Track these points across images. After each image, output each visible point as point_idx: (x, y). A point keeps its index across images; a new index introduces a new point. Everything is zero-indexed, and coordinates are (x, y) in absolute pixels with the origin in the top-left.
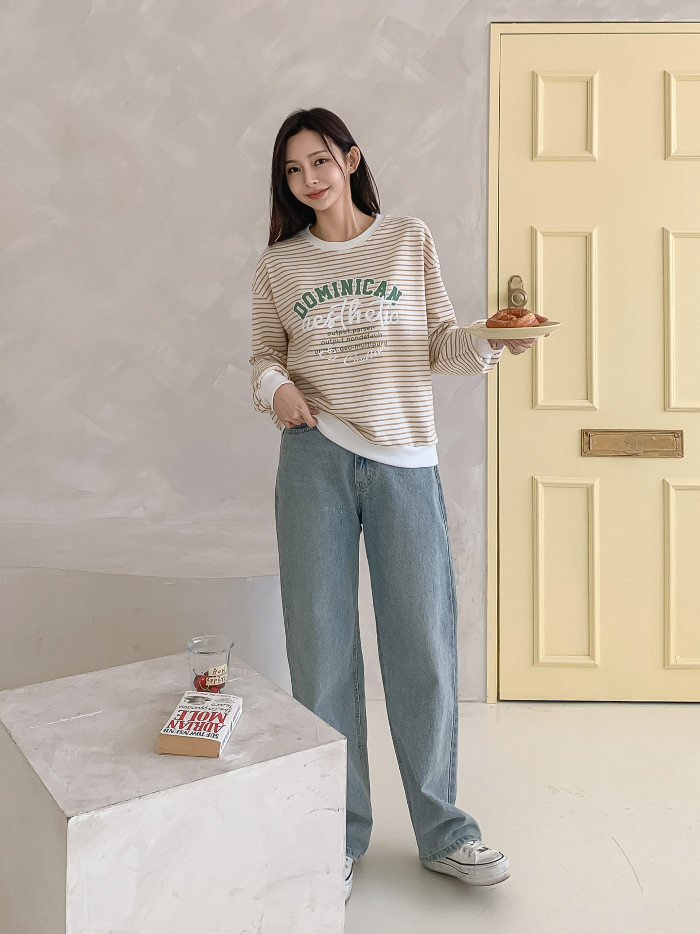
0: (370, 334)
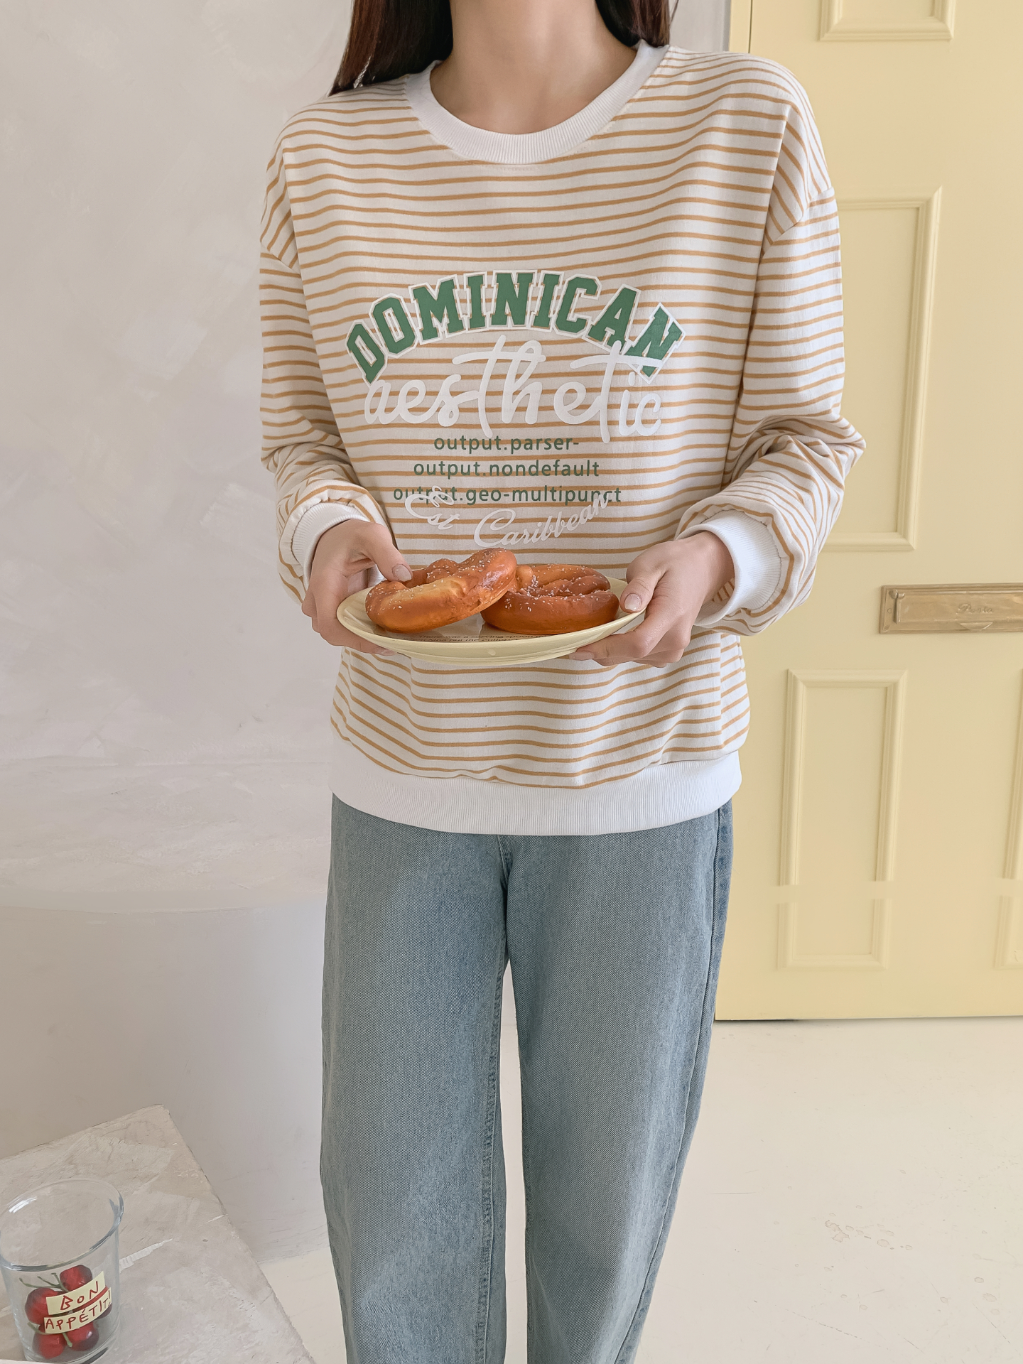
0: (562, 462)
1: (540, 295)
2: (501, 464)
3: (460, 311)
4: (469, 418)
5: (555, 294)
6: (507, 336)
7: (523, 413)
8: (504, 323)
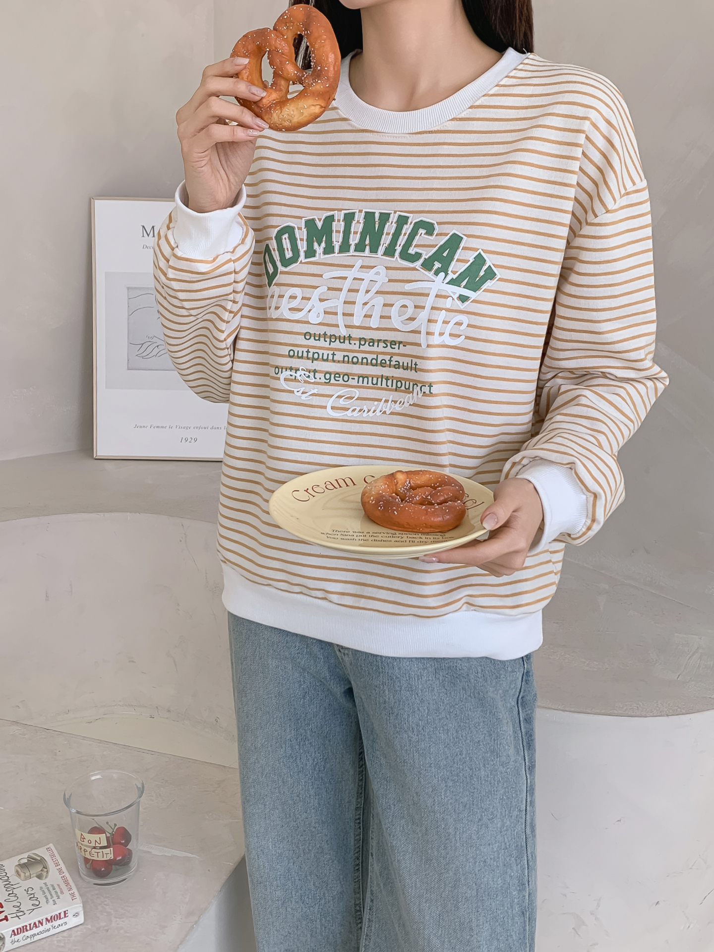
0: (394, 359)
1: (393, 231)
2: (351, 355)
3: (334, 239)
4: (330, 319)
5: (403, 232)
6: (363, 261)
7: (369, 319)
8: (364, 251)
